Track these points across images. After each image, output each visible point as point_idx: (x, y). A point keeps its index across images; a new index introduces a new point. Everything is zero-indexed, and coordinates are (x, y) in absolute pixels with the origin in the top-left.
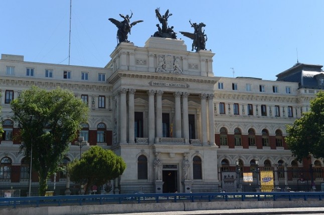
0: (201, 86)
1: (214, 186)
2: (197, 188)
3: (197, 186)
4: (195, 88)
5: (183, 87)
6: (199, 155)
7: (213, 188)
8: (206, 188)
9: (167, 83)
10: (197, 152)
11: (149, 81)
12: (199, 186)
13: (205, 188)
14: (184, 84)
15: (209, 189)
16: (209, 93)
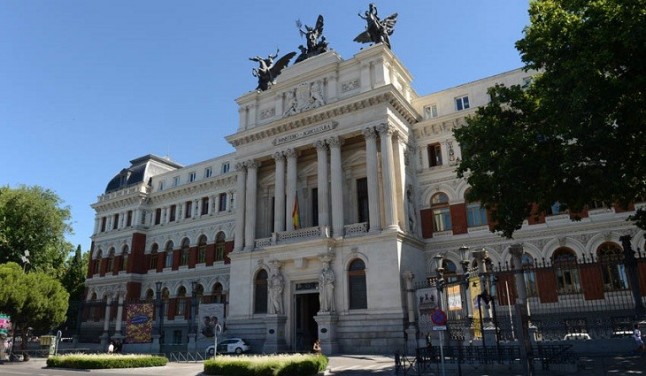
0: (360, 115)
1: (391, 323)
2: (355, 330)
3: (354, 323)
4: (349, 125)
5: (326, 129)
6: (360, 256)
7: (390, 329)
8: (375, 329)
9: (299, 132)
10: (355, 250)
11: (273, 138)
12: (359, 323)
13: (372, 329)
14: (328, 123)
15: (380, 329)
16: (377, 123)
